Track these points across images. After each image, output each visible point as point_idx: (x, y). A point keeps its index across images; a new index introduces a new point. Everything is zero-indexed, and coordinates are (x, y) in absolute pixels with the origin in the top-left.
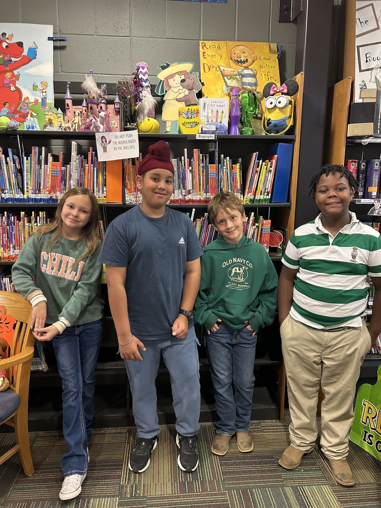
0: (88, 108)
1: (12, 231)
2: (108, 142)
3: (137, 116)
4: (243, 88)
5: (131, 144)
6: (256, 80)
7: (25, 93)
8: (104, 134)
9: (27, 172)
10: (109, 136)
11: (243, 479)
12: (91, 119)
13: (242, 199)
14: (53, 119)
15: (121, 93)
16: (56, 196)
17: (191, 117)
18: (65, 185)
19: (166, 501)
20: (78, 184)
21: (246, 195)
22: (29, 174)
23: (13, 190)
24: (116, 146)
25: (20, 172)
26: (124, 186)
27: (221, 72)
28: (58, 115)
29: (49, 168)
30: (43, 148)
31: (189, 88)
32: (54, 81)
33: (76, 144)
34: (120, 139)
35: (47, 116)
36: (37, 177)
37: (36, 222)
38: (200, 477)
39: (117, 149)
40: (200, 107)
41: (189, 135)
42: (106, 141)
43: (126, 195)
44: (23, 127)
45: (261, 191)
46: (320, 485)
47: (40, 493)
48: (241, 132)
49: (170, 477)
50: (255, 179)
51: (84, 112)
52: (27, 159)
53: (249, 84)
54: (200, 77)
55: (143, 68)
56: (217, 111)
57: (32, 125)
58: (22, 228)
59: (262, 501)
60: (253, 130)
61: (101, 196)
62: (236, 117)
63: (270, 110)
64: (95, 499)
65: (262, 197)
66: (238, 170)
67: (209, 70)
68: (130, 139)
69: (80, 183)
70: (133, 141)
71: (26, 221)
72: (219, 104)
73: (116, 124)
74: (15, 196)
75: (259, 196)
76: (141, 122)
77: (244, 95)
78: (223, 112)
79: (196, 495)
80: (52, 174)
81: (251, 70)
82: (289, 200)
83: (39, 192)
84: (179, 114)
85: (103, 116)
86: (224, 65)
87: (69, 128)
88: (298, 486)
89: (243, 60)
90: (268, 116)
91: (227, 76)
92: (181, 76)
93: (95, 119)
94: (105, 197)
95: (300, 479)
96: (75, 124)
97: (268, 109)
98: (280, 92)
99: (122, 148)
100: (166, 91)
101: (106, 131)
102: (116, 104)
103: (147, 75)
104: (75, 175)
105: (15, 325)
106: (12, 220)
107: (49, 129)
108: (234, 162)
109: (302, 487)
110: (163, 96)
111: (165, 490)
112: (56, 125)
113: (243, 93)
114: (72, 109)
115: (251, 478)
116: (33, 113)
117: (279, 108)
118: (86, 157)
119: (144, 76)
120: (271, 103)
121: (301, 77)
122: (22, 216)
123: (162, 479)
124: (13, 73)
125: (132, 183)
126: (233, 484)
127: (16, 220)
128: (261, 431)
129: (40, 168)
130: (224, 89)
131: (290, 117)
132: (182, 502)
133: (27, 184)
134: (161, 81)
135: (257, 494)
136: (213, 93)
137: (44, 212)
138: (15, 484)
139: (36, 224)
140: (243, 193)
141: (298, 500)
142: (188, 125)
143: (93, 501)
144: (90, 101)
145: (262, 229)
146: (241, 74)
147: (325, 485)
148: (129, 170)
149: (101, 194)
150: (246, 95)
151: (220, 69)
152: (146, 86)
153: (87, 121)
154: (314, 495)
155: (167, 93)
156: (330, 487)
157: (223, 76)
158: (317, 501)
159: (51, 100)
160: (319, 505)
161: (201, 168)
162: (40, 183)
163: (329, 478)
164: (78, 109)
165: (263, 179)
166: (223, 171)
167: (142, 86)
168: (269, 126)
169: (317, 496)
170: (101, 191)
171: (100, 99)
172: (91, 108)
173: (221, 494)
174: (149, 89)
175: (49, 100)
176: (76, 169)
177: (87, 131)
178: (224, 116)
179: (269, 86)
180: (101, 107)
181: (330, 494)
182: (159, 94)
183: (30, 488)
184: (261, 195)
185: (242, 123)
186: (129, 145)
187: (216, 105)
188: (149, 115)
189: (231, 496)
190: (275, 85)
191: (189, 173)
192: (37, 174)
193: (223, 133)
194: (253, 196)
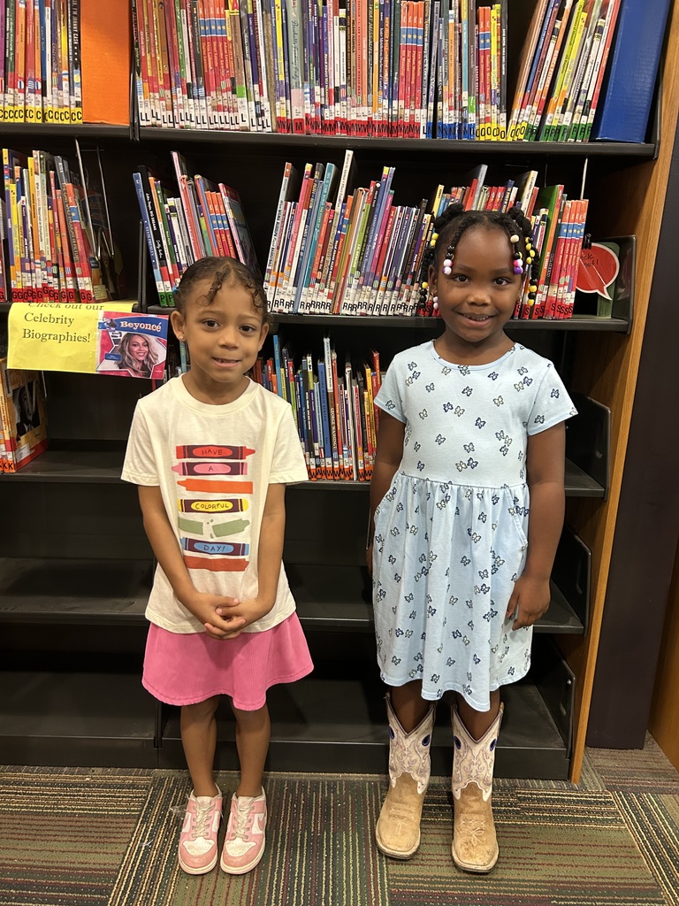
13: (503, 126)
21: (516, 112)
26: (135, 66)
43: (141, 98)
45: (566, 101)
50: (548, 58)
61: (67, 103)
65: (566, 120)
66: (494, 26)
75: (557, 116)
82: (650, 133)
94: (78, 104)
125: (159, 58)
128: (518, 812)
140: (508, 107)
145: (559, 227)
148: (150, 15)
149: (66, 95)
161: (376, 12)
165: (574, 56)
166: (447, 25)
170: (65, 84)
184: (563, 112)
191: (337, 28)
194: (539, 117)
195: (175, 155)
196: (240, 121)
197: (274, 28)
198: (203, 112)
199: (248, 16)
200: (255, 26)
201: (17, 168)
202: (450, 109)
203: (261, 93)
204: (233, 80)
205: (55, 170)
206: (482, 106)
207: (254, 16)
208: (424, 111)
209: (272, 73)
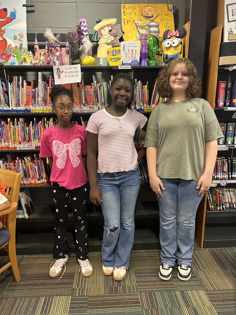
0: (49, 51)
1: (3, 131)
2: (61, 72)
3: (81, 55)
4: (150, 34)
5: (76, 74)
6: (159, 29)
7: (9, 42)
8: (59, 67)
9: (11, 92)
10: (62, 68)
11: (150, 285)
12: (51, 57)
13: (149, 108)
14: (26, 58)
15: (70, 40)
16: (30, 108)
17: (115, 54)
18: (35, 101)
19: (100, 299)
20: (43, 100)
21: (151, 106)
22: (12, 94)
23: (3, 104)
24: (66, 75)
25: (6, 93)
27: (135, 24)
28: (30, 55)
29: (25, 90)
30: (21, 77)
31: (114, 35)
32: (27, 34)
33: (41, 74)
34: (69, 70)
35: (22, 56)
36: (17, 96)
37: (18, 125)
38: (122, 284)
39: (67, 76)
40: (121, 48)
41: (114, 66)
42: (60, 71)
44: (8, 64)
46: (198, 290)
47: (23, 292)
48: (148, 64)
49: (104, 284)
50: (157, 95)
51: (46, 53)
52: (11, 84)
53: (154, 32)
54: (121, 28)
55: (84, 23)
56: (132, 50)
57: (13, 62)
58: (9, 129)
59: (160, 300)
60: (156, 63)
62: (145, 54)
63: (168, 49)
64: (57, 297)
66: (146, 89)
67: (128, 23)
68: (75, 70)
69: (44, 99)
70: (77, 71)
71: (11, 124)
72: (133, 45)
73: (67, 60)
74: (4, 108)
76: (83, 59)
77: (150, 39)
78: (136, 51)
79: (119, 295)
80: (26, 94)
81: (156, 22)
83: (19, 106)
84: (108, 53)
85: (58, 55)
86: (137, 19)
87: (37, 63)
88: (184, 290)
89: (150, 16)
90: (166, 52)
91: (139, 27)
92: (109, 28)
93: (53, 57)
95: (186, 286)
96: (41, 61)
97: (166, 47)
98: (174, 36)
99: (70, 76)
100: (100, 38)
101: (60, 65)
102: (67, 47)
103: (86, 27)
104: (41, 94)
105: (6, 189)
106: (3, 124)
107: (24, 64)
108: (144, 84)
109: (187, 291)
110: (97, 42)
111: (100, 292)
112: (29, 62)
113: (149, 38)
114: (39, 51)
115: (154, 285)
116: (14, 55)
117: (174, 47)
118: (48, 83)
119: (85, 28)
120: (168, 44)
121: (188, 25)
122: (8, 121)
123: (99, 285)
124: (1, 29)
125: (78, 99)
126: (143, 288)
127: (5, 124)
129: (19, 90)
130: (138, 36)
131: (181, 53)
132: (111, 299)
133: (11, 101)
134: (96, 31)
135: (158, 295)
136: (130, 39)
137: (23, 118)
138: (8, 287)
139: (17, 126)
140: (150, 104)
141: (184, 299)
142: (113, 60)
143: (55, 298)
144: (50, 46)
146: (149, 26)
147: (201, 290)
148: (76, 91)
150: (151, 39)
151: (135, 22)
152: (86, 35)
153: (48, 59)
154: (194, 296)
155: (100, 39)
156: (205, 292)
157: (137, 27)
158: (196, 300)
159: (25, 46)
160: (197, 303)
162: (19, 100)
163: (204, 286)
164: (43, 51)
166: (137, 90)
167: (83, 35)
168: (167, 60)
169: (196, 297)
171: (56, 44)
172: (51, 50)
173: (135, 295)
174: (88, 37)
175: (24, 46)
176: (42, 90)
177: (48, 65)
178: (137, 53)
179: (167, 32)
180: (57, 49)
181: (205, 296)
182: (95, 40)
183: (17, 290)
185: (149, 58)
186: (75, 74)
187: (131, 46)
188: (88, 54)
189: (141, 296)
190: (171, 31)
192: (17, 94)
193: (136, 64)
195: (81, 117)
196: (95, 110)
197: (101, 92)
198: (87, 109)
199: (96, 90)
200: (97, 91)
201: (48, 121)
202: (138, 106)
203: (99, 104)
204: (93, 102)
205: (55, 121)
206: (145, 105)
207: (97, 90)
208: (133, 107)
209: (101, 100)
